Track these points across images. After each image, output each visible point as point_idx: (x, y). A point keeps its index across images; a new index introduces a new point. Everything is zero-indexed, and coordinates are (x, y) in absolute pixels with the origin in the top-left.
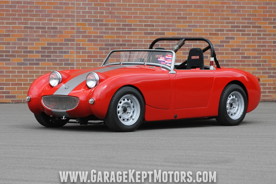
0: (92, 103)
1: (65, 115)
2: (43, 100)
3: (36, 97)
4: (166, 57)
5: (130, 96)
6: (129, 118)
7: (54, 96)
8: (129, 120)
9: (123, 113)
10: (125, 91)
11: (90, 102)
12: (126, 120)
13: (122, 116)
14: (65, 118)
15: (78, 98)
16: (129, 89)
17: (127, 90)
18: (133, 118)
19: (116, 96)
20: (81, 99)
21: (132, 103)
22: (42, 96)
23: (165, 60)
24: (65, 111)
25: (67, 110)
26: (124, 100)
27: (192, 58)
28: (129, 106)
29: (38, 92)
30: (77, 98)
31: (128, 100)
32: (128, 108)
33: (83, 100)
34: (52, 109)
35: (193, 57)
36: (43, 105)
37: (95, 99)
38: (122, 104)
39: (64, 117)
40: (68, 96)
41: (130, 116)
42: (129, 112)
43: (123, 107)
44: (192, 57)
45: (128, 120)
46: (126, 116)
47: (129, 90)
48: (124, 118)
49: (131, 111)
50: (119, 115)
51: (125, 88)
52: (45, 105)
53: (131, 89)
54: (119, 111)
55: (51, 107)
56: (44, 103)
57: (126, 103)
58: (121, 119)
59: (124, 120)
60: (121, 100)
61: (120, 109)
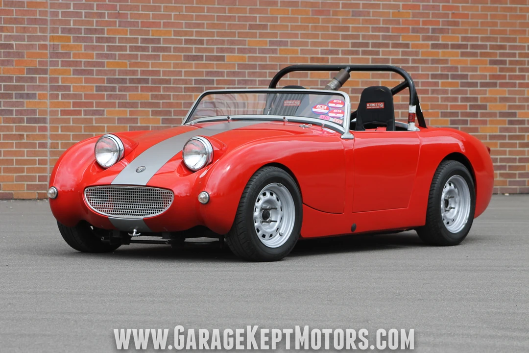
0: (206, 201)
1: (137, 227)
2: (87, 195)
3: (71, 190)
4: (330, 105)
5: (276, 185)
6: (274, 231)
7: (114, 187)
8: (273, 235)
9: (263, 222)
10: (267, 175)
11: (200, 201)
12: (267, 236)
13: (262, 229)
14: (137, 233)
15: (171, 192)
16: (275, 171)
17: (271, 173)
18: (281, 231)
19: (250, 186)
20: (180, 194)
21: (279, 201)
22: (84, 187)
23: (328, 111)
24: (141, 218)
25: (146, 216)
26: (264, 194)
27: (368, 107)
28: (273, 207)
29: (76, 180)
30: (168, 191)
31: (272, 194)
32: (270, 212)
33: (184, 194)
34: (110, 215)
35: (371, 106)
36: (88, 205)
37: (210, 193)
38: (261, 202)
39: (135, 230)
40: (146, 186)
41: (275, 227)
42: (272, 220)
43: (263, 209)
44: (368, 105)
45: (271, 236)
46: (267, 228)
47: (276, 173)
48: (266, 232)
49: (277, 217)
50: (256, 224)
51: (269, 169)
52: (92, 205)
53: (278, 171)
54: (256, 218)
55: (106, 211)
56: (90, 203)
57: (268, 202)
58: (259, 234)
59: (264, 236)
60: (260, 196)
61: (257, 214)
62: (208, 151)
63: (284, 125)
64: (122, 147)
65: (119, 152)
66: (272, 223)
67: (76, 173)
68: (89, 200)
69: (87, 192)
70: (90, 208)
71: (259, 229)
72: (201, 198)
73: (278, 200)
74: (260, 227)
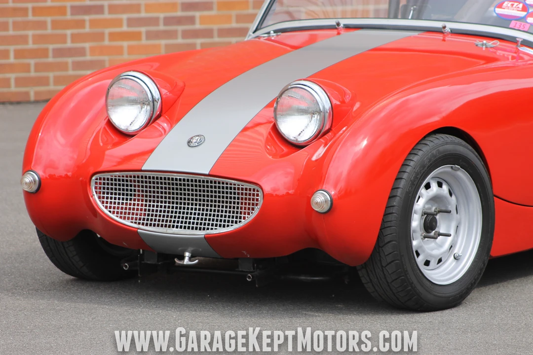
0: (326, 208)
1: (191, 249)
2: (96, 188)
3: (66, 175)
5: (450, 169)
6: (445, 252)
7: (148, 174)
8: (444, 260)
9: (425, 237)
10: (434, 152)
11: (316, 207)
12: (433, 263)
13: (424, 251)
14: (191, 259)
15: (256, 188)
16: (447, 143)
17: (441, 149)
18: (456, 250)
19: (405, 176)
20: (274, 190)
21: (453, 197)
22: (92, 172)
23: (525, 13)
24: (201, 234)
25: (210, 232)
26: (428, 186)
28: (443, 209)
29: (75, 157)
30: (252, 187)
31: (440, 185)
32: (437, 217)
33: (282, 191)
34: (141, 226)
36: (98, 206)
37: (333, 193)
38: (423, 201)
39: (187, 254)
40: (209, 175)
41: (447, 246)
42: (442, 231)
43: (425, 214)
45: (440, 261)
46: (432, 248)
47: (449, 147)
48: (432, 256)
49: (449, 227)
50: (415, 243)
51: (436, 141)
52: (106, 207)
53: (453, 143)
54: (414, 231)
55: (132, 218)
56: (103, 202)
57: (435, 199)
58: (420, 260)
59: (427, 263)
60: (422, 190)
61: (416, 222)
62: (324, 107)
63: (444, 40)
64: (157, 95)
65: (152, 104)
66: (440, 236)
67: (75, 145)
68: (99, 198)
69: (96, 183)
70: (103, 212)
71: (419, 252)
72: (317, 203)
73: (451, 195)
74: (421, 247)
